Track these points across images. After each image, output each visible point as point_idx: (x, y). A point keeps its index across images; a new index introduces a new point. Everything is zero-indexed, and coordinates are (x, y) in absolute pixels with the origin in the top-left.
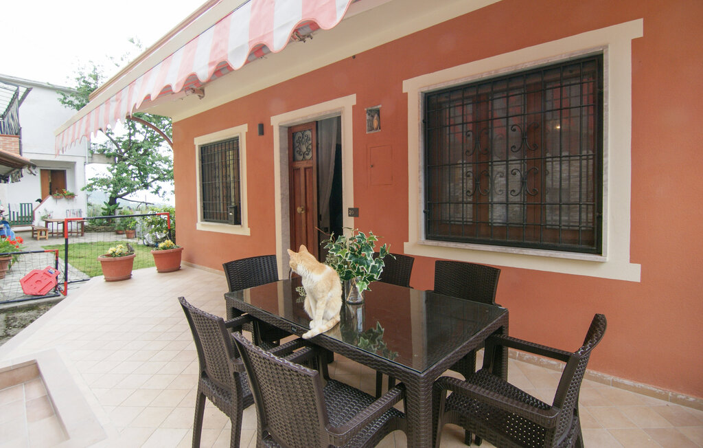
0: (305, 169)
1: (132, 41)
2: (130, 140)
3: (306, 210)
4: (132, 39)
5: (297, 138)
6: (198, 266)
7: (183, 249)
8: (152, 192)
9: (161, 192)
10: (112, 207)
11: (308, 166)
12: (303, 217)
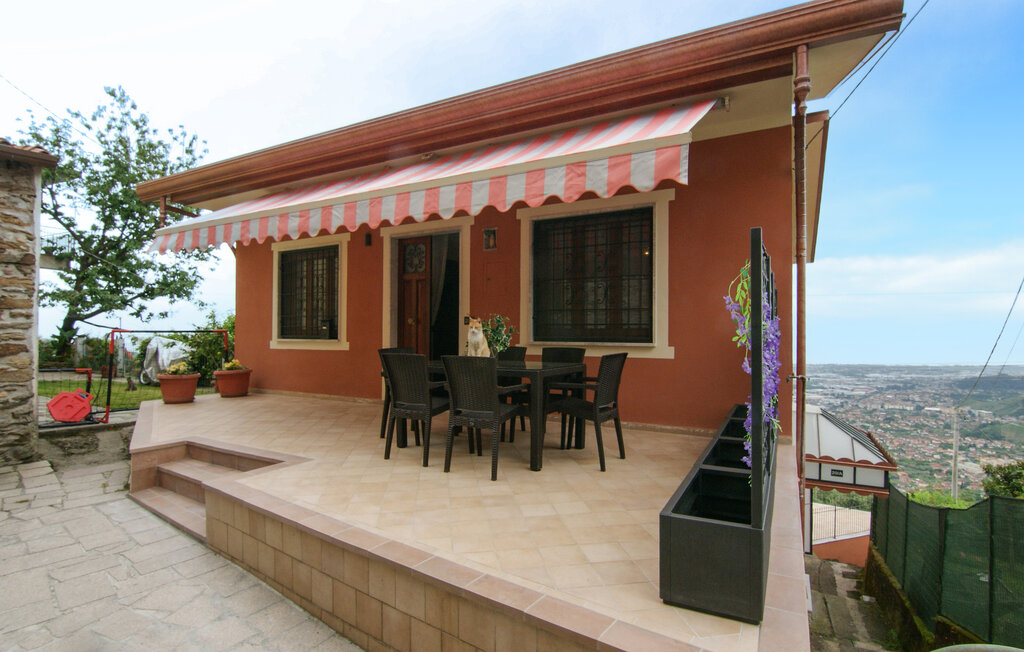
0: (417, 281)
1: (112, 94)
2: (104, 236)
3: (418, 321)
4: (114, 91)
5: (408, 251)
6: (271, 391)
7: (251, 371)
8: (132, 314)
9: (145, 314)
10: (67, 335)
11: (422, 278)
12: (414, 329)
